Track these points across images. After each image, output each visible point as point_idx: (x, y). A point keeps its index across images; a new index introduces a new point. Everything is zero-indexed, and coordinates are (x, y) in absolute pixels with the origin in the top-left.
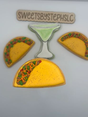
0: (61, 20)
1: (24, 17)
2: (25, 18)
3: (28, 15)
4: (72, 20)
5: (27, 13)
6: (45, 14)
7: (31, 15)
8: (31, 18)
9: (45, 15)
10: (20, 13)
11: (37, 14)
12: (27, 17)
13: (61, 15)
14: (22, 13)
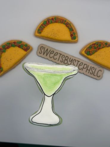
0: (86, 71)
1: (45, 54)
2: (47, 55)
3: (51, 53)
4: (98, 76)
5: (50, 50)
6: (70, 58)
7: (55, 55)
8: (53, 58)
9: (71, 60)
10: (42, 48)
11: (61, 55)
12: (48, 55)
13: (88, 66)
14: (45, 48)
